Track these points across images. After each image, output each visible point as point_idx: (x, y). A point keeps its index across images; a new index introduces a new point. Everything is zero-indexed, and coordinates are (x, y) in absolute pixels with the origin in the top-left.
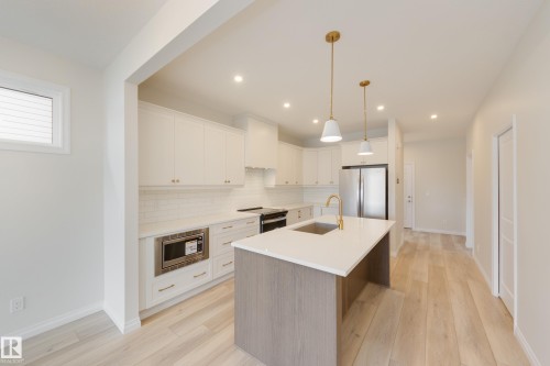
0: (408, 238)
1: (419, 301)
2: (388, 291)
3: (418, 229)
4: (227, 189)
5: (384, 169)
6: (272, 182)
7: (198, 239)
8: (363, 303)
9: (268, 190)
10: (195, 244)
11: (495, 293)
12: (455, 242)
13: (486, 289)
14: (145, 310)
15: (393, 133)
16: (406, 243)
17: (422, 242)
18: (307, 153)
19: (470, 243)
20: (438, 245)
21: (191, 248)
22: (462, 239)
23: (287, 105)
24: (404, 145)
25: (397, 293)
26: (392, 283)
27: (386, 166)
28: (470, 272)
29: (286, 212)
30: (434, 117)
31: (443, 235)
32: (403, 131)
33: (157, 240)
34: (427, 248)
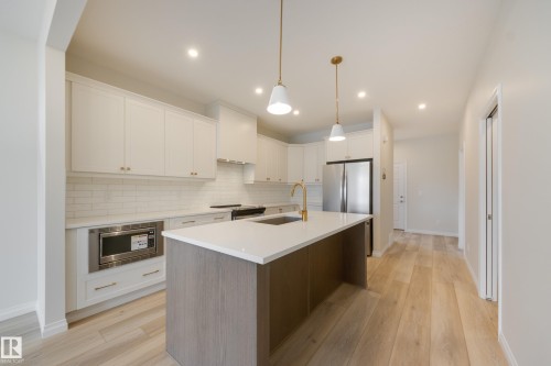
0: (399, 239)
1: (396, 303)
2: (364, 291)
3: (411, 231)
4: (196, 182)
5: (367, 165)
6: (251, 178)
7: (148, 233)
8: (331, 304)
9: (247, 186)
10: (145, 238)
11: (482, 295)
12: (446, 243)
13: (474, 290)
14: (76, 312)
15: (379, 129)
16: (395, 244)
17: (412, 243)
18: (292, 148)
19: (461, 244)
20: (428, 246)
21: (139, 243)
22: (455, 240)
23: (259, 92)
25: (372, 294)
26: (369, 284)
27: (371, 160)
28: (458, 273)
29: (264, 209)
30: (422, 106)
31: (436, 236)
32: (392, 126)
33: (91, 231)
34: (416, 249)
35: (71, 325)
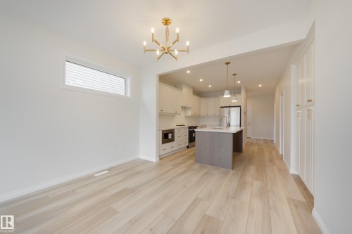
0: (249, 140)
3: (253, 138)
5: (239, 108)
6: (189, 113)
7: (172, 133)
9: (187, 117)
10: (171, 135)
11: (280, 153)
12: (268, 141)
14: (160, 156)
15: (243, 92)
17: (255, 142)
18: (203, 100)
19: (275, 142)
20: (262, 142)
22: (273, 141)
23: (201, 80)
24: (247, 97)
27: (240, 106)
29: (197, 127)
30: (260, 86)
32: (247, 91)
33: (163, 131)
34: (257, 143)
35: (160, 159)
